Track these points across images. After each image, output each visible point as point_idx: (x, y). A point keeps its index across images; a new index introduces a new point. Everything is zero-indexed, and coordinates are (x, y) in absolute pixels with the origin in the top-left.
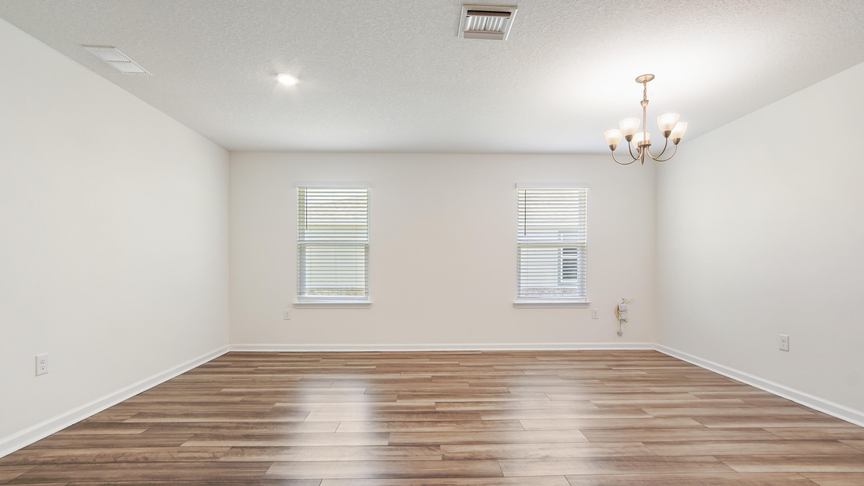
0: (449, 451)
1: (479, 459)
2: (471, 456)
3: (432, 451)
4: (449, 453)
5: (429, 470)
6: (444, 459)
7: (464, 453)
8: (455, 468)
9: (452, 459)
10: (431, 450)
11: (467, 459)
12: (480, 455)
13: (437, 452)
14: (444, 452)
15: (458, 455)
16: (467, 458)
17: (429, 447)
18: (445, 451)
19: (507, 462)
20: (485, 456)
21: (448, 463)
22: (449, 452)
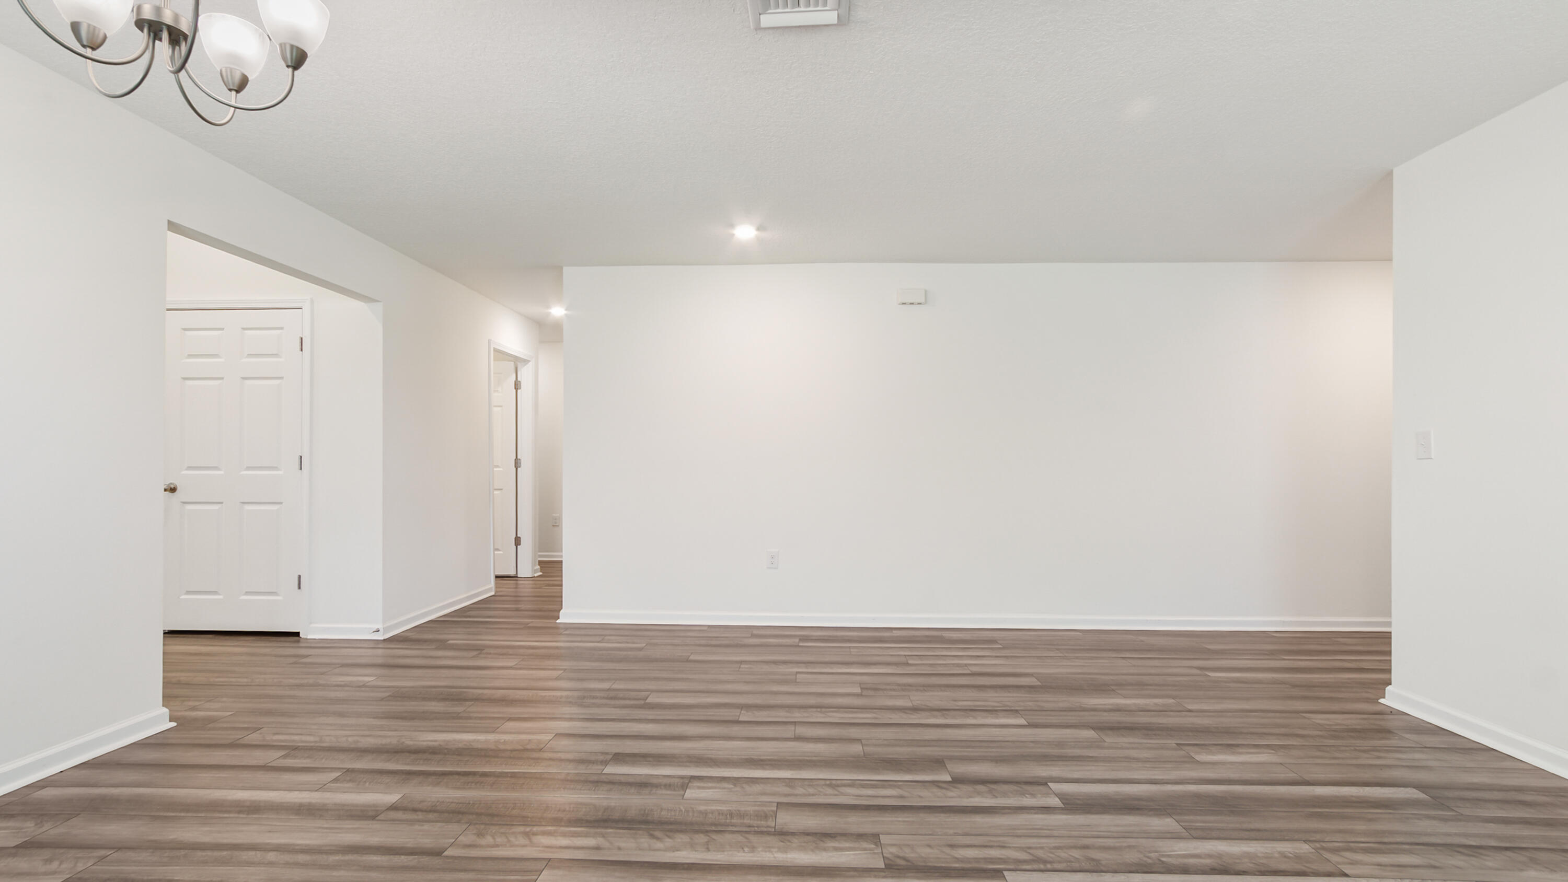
0: (866, 854)
1: (808, 834)
2: (822, 841)
3: (901, 854)
4: (865, 849)
5: (900, 819)
6: (874, 838)
7: (836, 849)
8: (854, 822)
9: (860, 836)
10: (904, 858)
11: (832, 835)
12: (805, 842)
13: (891, 853)
14: (876, 851)
15: (847, 845)
16: (832, 837)
17: (909, 864)
18: (875, 853)
19: (757, 827)
20: (796, 841)
21: (868, 828)
22: (866, 852)
